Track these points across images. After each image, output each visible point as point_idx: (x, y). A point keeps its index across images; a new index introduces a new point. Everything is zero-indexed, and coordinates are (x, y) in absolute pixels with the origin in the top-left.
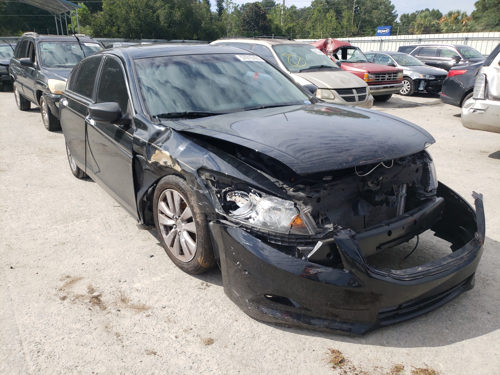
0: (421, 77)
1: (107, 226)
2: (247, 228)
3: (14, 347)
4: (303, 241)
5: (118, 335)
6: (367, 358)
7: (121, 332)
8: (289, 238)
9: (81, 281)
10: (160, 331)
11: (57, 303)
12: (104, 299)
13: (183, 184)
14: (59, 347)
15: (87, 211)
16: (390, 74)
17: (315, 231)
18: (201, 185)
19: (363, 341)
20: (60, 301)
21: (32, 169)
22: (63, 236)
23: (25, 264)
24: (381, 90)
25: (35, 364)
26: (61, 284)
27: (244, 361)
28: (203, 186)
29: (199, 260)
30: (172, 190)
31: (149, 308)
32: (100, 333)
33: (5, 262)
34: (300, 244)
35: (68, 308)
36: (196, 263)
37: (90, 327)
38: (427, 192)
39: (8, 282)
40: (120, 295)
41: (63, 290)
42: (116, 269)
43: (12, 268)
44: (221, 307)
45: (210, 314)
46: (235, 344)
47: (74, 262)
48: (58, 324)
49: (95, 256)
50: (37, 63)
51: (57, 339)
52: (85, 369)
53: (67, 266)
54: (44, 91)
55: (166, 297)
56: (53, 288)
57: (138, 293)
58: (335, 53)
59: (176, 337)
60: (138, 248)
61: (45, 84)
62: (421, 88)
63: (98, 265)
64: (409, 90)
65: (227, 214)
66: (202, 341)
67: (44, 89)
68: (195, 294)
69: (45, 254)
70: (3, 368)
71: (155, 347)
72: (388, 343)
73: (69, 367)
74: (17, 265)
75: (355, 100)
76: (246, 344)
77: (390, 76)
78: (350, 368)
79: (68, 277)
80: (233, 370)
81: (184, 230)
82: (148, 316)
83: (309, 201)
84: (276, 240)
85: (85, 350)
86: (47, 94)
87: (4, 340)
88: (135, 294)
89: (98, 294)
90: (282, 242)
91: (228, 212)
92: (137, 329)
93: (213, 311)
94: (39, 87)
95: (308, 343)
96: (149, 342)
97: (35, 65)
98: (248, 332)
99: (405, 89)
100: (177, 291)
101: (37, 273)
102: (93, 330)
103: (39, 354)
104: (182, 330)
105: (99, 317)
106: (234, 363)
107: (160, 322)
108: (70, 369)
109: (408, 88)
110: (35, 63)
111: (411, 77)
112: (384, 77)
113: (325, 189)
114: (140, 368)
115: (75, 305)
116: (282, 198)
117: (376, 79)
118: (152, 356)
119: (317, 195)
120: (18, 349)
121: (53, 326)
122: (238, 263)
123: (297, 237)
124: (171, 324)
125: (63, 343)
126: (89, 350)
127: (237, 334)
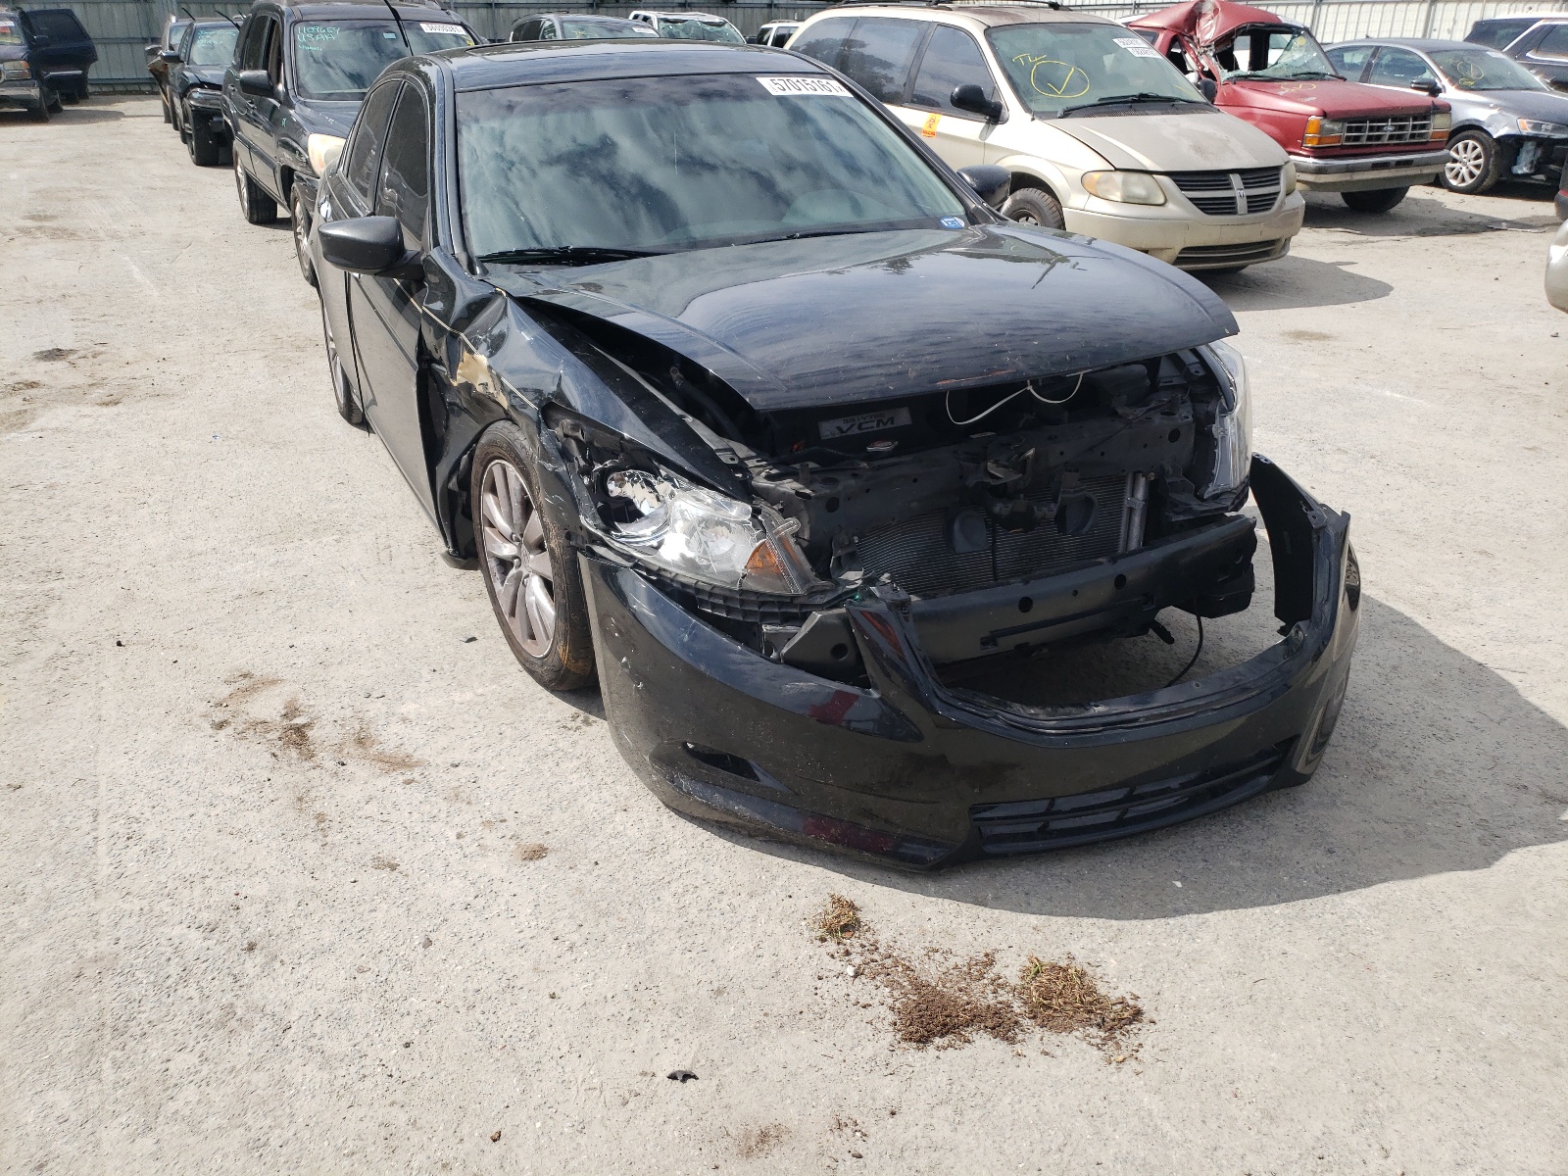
0: (1525, 127)
1: (384, 555)
2: (649, 571)
3: (78, 824)
4: (777, 610)
5: (320, 818)
6: (921, 926)
7: (331, 812)
8: (742, 602)
9: (273, 687)
10: (426, 818)
11: (202, 734)
12: (317, 735)
13: (524, 447)
14: (179, 831)
15: (346, 514)
16: (1401, 120)
17: (807, 586)
18: (550, 451)
19: (932, 887)
20: (211, 731)
21: (239, 393)
22: (266, 574)
23: (152, 638)
24: (1366, 173)
25: (113, 862)
26: (226, 691)
27: (604, 905)
28: (557, 454)
29: (560, 651)
30: (504, 462)
31: (418, 764)
32: (281, 812)
33: (107, 630)
34: (766, 617)
35: (224, 748)
36: (556, 662)
37: (262, 794)
38: (1201, 498)
39: (102, 676)
40: (357, 727)
41: (225, 704)
42: (370, 664)
43: (119, 644)
44: (599, 775)
45: (566, 788)
46: (596, 863)
47: (272, 640)
48: (190, 781)
49: (328, 630)
50: (286, 86)
51: (178, 815)
52: (222, 886)
53: (252, 649)
54: (298, 168)
55: (470, 741)
56: (201, 700)
57: (403, 726)
58: (1223, 48)
59: (459, 836)
60: (443, 617)
61: (300, 149)
62: (1522, 169)
63: (327, 653)
64: (1477, 172)
65: (607, 532)
66: (520, 849)
67: (297, 162)
68: (546, 739)
69: (208, 617)
70: (39, 865)
71: (399, 853)
72: (996, 898)
73: (187, 876)
74: (135, 638)
75: (1235, 208)
76: (625, 866)
77: (1402, 128)
78: (863, 946)
79: (245, 676)
80: (566, 921)
81: (536, 572)
82: (408, 782)
83: (802, 506)
84: (714, 606)
85: (234, 844)
86: (304, 177)
87: (59, 807)
88: (396, 728)
89: (305, 722)
90: (729, 610)
91: (609, 527)
92: (372, 809)
93: (575, 784)
94: (287, 158)
95: (785, 878)
96: (389, 840)
97: (278, 92)
98: (644, 840)
99: (1464, 171)
100: (504, 728)
101: (176, 662)
102: (267, 803)
103: (128, 842)
104: (479, 821)
105: (293, 773)
106: (576, 906)
107: (433, 799)
108: (188, 882)
109: (1477, 167)
110: (281, 87)
111: (1489, 130)
112: (1379, 129)
113: (855, 476)
114: (347, 896)
115: (243, 742)
116: (726, 495)
117: (1348, 139)
118: (385, 873)
119: (828, 491)
120: (87, 828)
121: (179, 785)
122: (624, 660)
123: (763, 599)
124: (458, 805)
125: (189, 825)
126: (245, 845)
127: (612, 841)
